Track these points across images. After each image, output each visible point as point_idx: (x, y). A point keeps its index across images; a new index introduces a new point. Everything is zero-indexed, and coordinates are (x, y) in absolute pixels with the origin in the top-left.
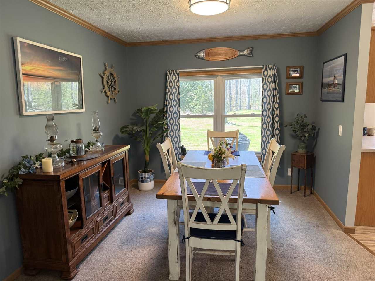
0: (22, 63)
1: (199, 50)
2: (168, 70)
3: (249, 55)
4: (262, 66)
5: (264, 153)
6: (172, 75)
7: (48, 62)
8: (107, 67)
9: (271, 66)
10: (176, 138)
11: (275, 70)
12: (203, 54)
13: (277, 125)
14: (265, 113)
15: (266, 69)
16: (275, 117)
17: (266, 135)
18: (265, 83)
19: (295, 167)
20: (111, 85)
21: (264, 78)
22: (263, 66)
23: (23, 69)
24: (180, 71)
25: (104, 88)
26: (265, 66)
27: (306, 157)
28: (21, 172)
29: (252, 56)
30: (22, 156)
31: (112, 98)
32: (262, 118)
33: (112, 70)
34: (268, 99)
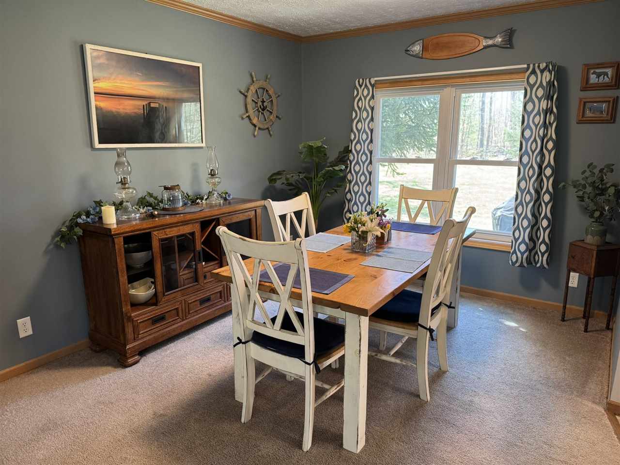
0: (93, 78)
1: (413, 42)
2: (357, 80)
3: (504, 44)
4: (525, 66)
5: (516, 237)
6: (363, 88)
7: (138, 75)
8: (255, 79)
9: (545, 65)
10: (362, 197)
11: (553, 72)
12: (418, 48)
13: (548, 184)
14: (525, 159)
15: (534, 72)
16: (546, 167)
17: (524, 202)
18: (531, 99)
19: (575, 271)
20: (261, 107)
21: (529, 90)
22: (529, 65)
23: (94, 87)
24: (375, 81)
25: (247, 111)
26: (531, 66)
27: (595, 253)
28: (80, 220)
29: (509, 46)
30: (94, 201)
31: (262, 127)
32: (519, 169)
33: (265, 83)
34: (534, 131)
